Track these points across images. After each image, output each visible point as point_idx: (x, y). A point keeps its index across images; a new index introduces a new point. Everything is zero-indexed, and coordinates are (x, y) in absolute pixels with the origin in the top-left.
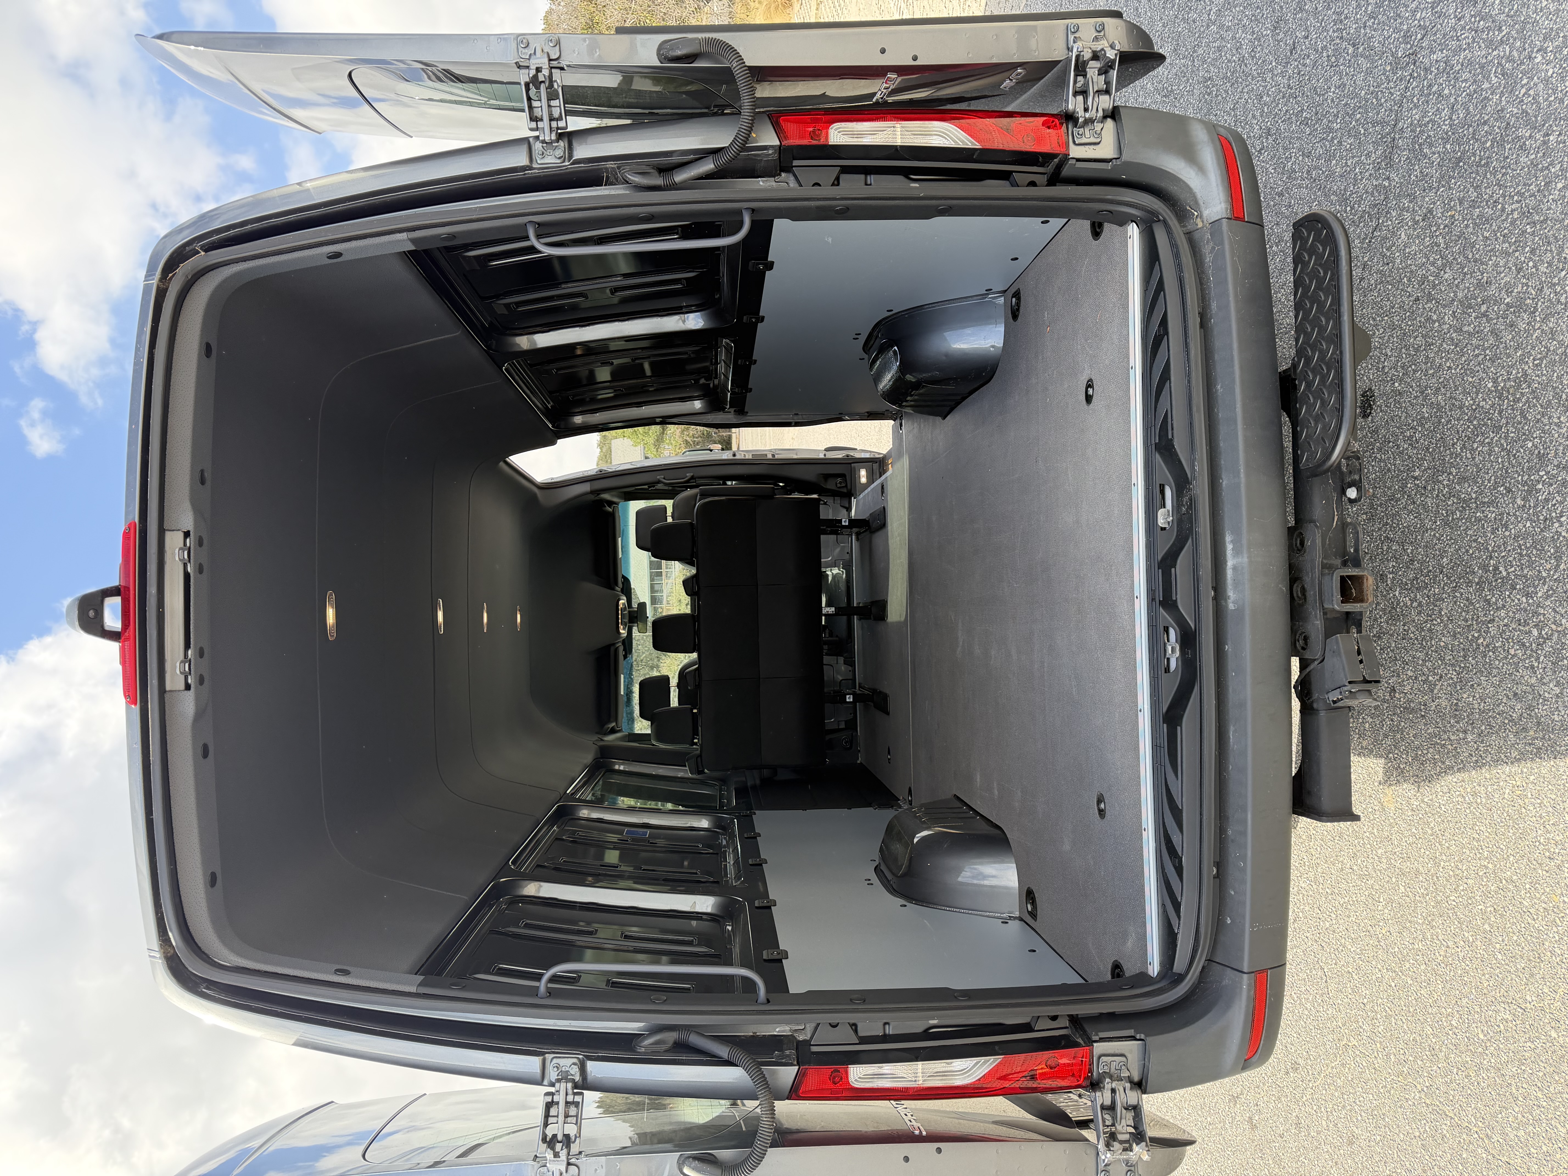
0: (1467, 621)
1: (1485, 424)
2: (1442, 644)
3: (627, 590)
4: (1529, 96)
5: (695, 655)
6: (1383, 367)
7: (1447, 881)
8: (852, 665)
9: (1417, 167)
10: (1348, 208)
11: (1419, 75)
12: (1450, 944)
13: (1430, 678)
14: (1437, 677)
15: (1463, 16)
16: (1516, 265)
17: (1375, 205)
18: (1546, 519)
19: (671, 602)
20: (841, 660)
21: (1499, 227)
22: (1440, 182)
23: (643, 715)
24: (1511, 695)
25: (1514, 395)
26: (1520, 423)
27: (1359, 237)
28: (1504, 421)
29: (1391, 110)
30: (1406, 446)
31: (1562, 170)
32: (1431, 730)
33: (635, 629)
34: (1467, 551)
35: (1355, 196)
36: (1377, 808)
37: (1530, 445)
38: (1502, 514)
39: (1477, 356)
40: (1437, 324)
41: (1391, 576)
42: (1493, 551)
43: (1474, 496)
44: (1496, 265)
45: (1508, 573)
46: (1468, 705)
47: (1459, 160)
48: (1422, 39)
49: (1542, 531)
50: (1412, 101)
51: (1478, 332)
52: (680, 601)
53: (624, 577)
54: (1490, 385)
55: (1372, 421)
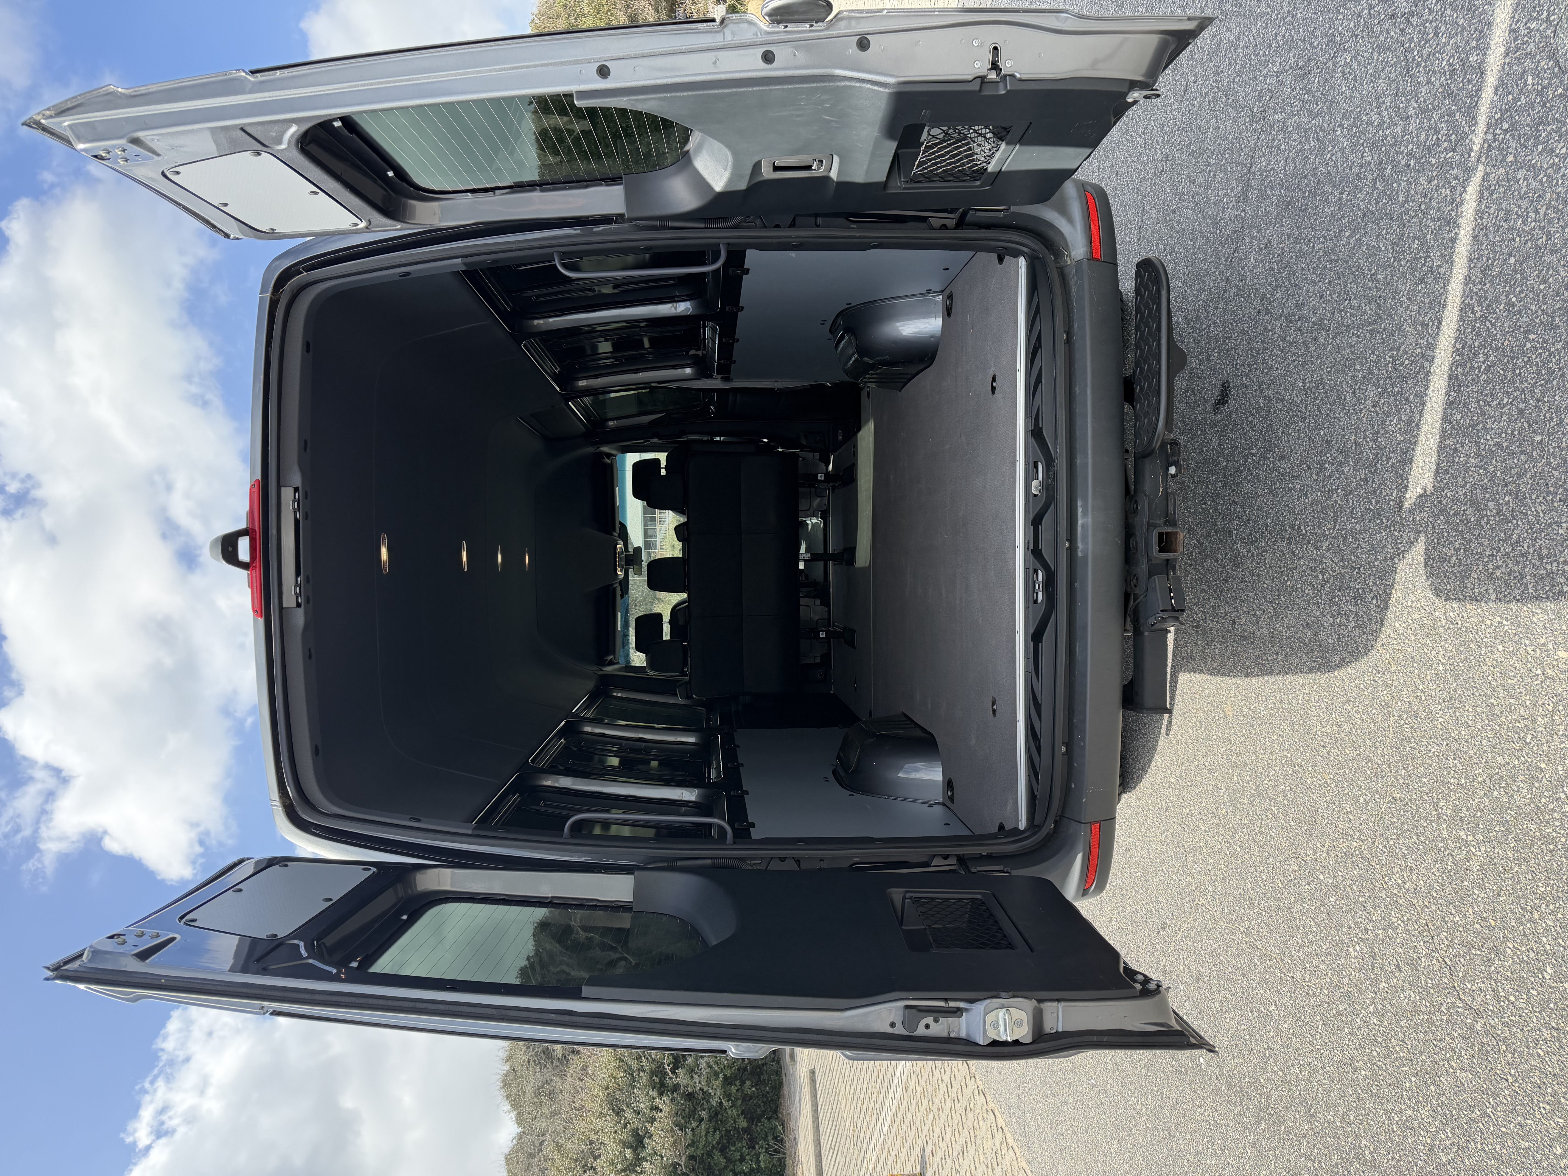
0: (1281, 568)
1: (1297, 415)
2: (1265, 586)
3: (624, 535)
4: (1332, 161)
5: (684, 596)
6: (1237, 364)
7: (1263, 769)
8: (828, 606)
9: (1262, 205)
10: (1218, 231)
11: (1267, 130)
12: (1264, 817)
13: (1257, 612)
14: (1261, 612)
15: (1295, 88)
16: (1319, 293)
17: (1236, 232)
18: (1329, 491)
19: (664, 547)
20: (818, 602)
21: (1311, 262)
22: (1276, 219)
23: (639, 648)
24: (1305, 624)
25: (1314, 394)
26: (1317, 416)
27: (1224, 256)
28: (1308, 413)
29: (1248, 154)
30: (1248, 429)
31: (1349, 223)
32: (1257, 653)
33: (631, 572)
34: (1283, 514)
35: (1222, 221)
36: (1221, 716)
37: (1322, 433)
38: (1304, 486)
39: (1294, 361)
40: (1271, 333)
41: (1235, 532)
42: (1298, 514)
43: (1288, 471)
44: (1308, 291)
45: (1306, 531)
46: (1280, 632)
47: (1289, 203)
48: (1270, 100)
49: (1327, 500)
50: (1262, 151)
51: (1295, 343)
52: (673, 546)
53: (621, 523)
54: (1301, 385)
55: (1228, 408)
